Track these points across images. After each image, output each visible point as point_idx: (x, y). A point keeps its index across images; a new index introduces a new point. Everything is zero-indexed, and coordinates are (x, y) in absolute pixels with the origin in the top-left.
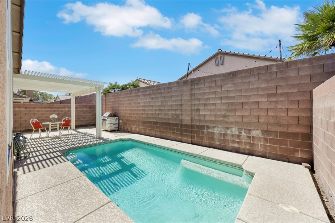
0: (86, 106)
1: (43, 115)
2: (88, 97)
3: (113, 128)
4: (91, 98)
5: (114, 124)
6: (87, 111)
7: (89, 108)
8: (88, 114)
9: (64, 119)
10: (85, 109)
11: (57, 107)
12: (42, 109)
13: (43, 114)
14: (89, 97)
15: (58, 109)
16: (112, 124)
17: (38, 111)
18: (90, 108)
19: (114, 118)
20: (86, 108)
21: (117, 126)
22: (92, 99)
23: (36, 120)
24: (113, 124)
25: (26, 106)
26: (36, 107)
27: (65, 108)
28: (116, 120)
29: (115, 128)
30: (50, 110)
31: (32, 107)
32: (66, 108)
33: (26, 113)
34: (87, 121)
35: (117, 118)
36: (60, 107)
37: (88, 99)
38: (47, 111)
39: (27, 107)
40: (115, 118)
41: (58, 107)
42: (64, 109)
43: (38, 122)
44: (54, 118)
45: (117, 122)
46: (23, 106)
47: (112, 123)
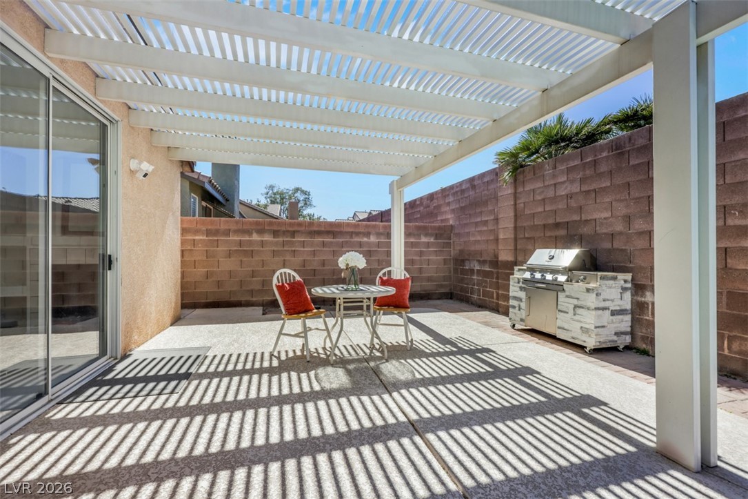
0: (425, 228)
1: (314, 255)
2: (421, 204)
3: (606, 337)
4: (435, 203)
5: (613, 313)
6: (428, 245)
7: (437, 237)
8: (433, 257)
9: (384, 274)
10: (424, 239)
11: (347, 233)
12: (311, 238)
13: (314, 253)
14: (425, 202)
15: (351, 237)
16: (604, 309)
17: (303, 244)
18: (436, 235)
19: (615, 278)
20: (426, 235)
21: (625, 323)
22: (439, 207)
23: (293, 273)
24: (608, 313)
25: (275, 228)
26: (298, 231)
27: (368, 234)
28: (624, 289)
29: (616, 334)
30: (331, 242)
31: (288, 231)
32: (371, 236)
33: (275, 249)
34: (429, 279)
35: (629, 276)
36: (357, 230)
37: (422, 208)
38: (324, 244)
39: (278, 231)
40: (621, 276)
41: (351, 230)
42: (365, 239)
43: (299, 282)
44: (353, 270)
45: (626, 302)
46: (268, 228)
47: (607, 304)
